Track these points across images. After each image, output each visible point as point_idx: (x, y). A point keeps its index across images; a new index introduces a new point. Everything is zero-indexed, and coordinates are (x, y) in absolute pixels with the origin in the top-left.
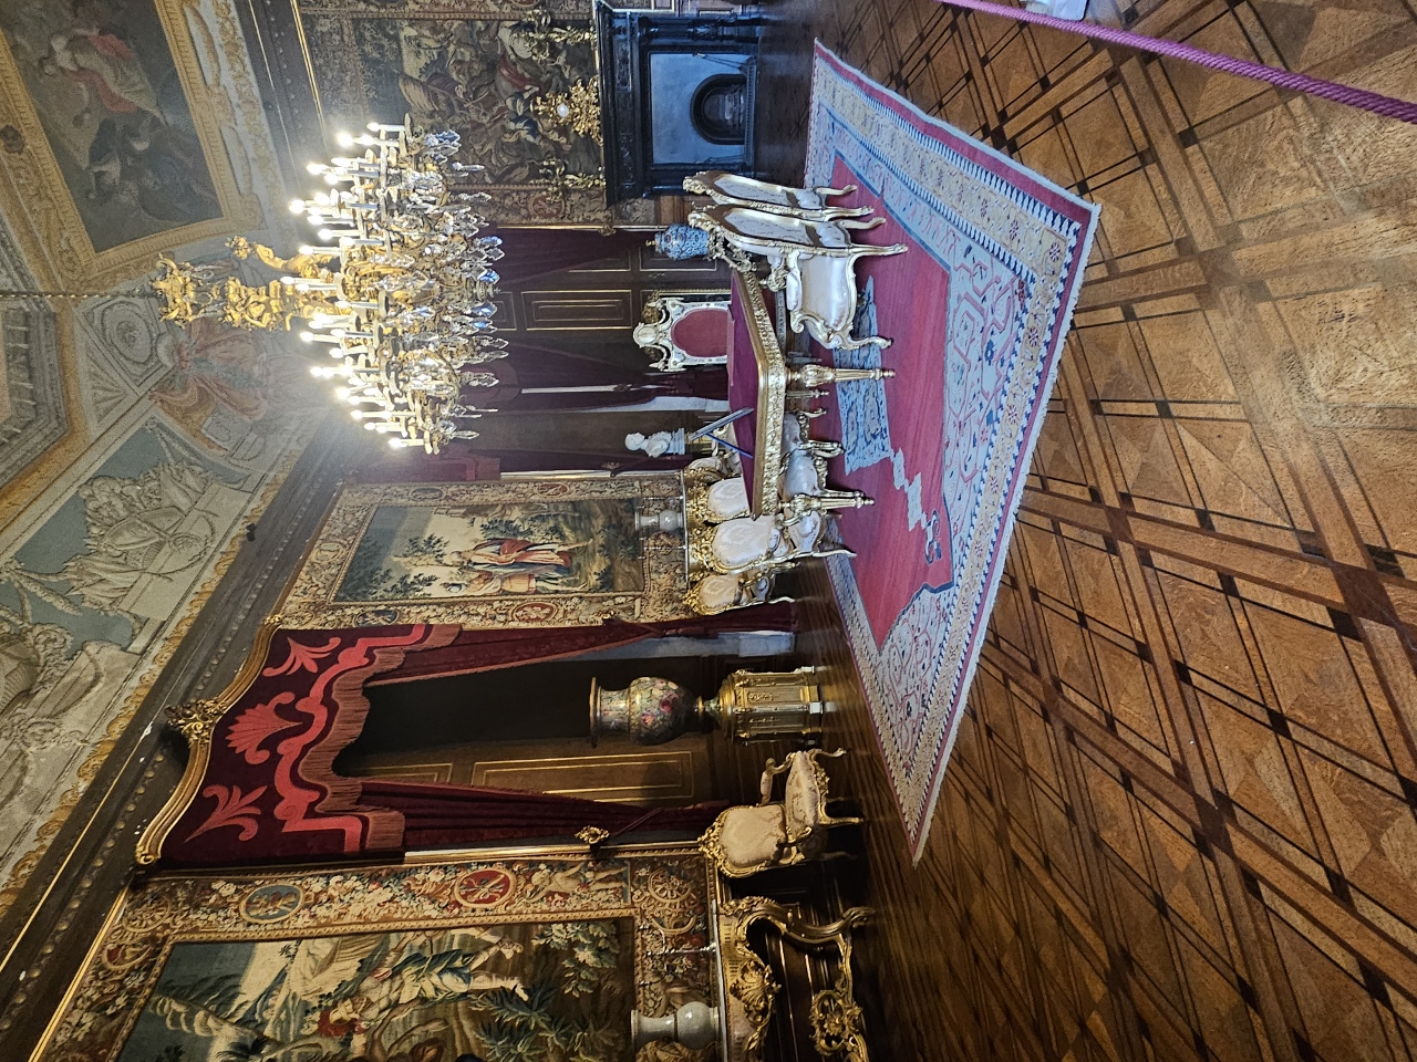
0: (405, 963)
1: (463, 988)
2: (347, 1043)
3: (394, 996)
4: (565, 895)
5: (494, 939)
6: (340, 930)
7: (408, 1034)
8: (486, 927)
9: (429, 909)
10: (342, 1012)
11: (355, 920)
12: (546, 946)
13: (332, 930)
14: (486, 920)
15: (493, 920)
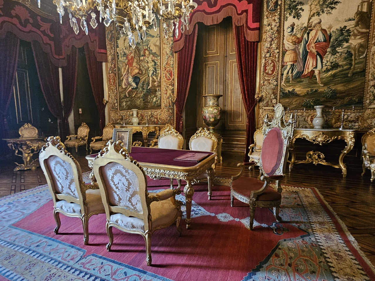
0: (155, 62)
1: (150, 76)
2: (142, 56)
3: (149, 62)
4: (166, 94)
5: (158, 80)
6: (161, 45)
7: (143, 67)
8: (160, 78)
9: (165, 64)
10: (147, 52)
11: (163, 47)
12: (156, 91)
13: (161, 43)
14: (162, 77)
15: (162, 79)
